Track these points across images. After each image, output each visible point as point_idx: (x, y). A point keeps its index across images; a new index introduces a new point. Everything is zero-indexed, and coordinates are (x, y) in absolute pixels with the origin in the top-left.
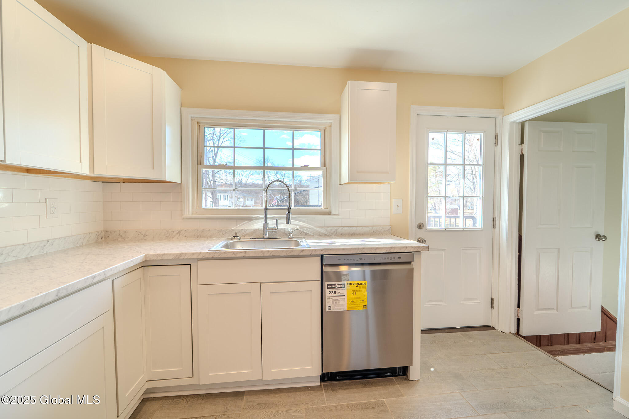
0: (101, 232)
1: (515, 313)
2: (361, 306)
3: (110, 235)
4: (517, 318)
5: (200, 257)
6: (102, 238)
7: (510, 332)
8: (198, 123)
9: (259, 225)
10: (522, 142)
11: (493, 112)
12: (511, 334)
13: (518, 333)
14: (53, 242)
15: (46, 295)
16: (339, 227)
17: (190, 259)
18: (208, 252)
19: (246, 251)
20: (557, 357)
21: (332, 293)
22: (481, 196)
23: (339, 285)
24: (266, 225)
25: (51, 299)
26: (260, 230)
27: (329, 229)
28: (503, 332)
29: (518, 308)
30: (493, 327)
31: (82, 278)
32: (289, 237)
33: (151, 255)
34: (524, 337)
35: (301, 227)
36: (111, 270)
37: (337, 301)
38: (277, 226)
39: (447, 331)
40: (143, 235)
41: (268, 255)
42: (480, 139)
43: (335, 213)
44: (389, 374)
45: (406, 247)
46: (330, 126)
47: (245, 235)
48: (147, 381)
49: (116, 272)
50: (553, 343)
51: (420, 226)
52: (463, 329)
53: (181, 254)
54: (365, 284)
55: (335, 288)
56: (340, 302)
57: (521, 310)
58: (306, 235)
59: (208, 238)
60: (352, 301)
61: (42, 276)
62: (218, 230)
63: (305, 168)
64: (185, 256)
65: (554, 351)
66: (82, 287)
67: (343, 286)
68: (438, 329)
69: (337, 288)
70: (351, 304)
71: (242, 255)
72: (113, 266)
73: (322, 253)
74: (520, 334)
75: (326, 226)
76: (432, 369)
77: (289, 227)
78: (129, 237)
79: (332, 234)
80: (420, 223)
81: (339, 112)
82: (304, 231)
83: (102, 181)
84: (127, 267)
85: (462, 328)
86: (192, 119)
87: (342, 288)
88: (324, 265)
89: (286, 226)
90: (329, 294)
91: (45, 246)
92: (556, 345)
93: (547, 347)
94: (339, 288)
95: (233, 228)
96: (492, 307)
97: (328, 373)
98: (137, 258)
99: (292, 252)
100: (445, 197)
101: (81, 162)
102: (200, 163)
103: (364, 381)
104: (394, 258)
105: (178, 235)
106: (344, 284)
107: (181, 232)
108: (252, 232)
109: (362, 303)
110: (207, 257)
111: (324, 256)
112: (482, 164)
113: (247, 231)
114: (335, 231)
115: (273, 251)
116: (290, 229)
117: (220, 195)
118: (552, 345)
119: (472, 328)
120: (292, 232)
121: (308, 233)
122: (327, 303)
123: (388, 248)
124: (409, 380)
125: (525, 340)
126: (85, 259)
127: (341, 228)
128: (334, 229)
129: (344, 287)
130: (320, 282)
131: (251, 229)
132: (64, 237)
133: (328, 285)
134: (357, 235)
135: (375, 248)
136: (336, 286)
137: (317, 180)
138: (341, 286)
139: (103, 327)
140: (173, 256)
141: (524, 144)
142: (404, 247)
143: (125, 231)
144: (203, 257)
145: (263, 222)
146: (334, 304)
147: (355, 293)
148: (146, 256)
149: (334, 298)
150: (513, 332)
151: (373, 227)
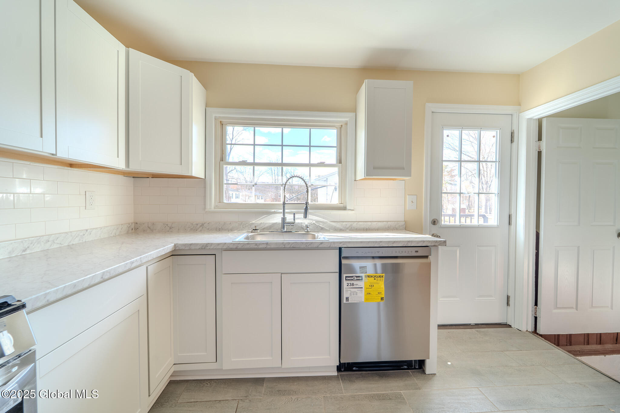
0: (132, 223)
1: (532, 311)
2: (379, 299)
3: (139, 227)
4: (535, 316)
5: (225, 247)
6: (132, 230)
7: (527, 331)
8: (221, 122)
9: (277, 219)
10: (540, 139)
11: (509, 109)
12: (528, 333)
13: (535, 332)
14: (91, 231)
15: (93, 276)
16: (354, 222)
17: (215, 249)
18: (232, 243)
19: (268, 243)
20: (579, 358)
21: (349, 285)
22: (497, 193)
23: (357, 277)
24: (284, 219)
25: (97, 281)
26: (278, 224)
27: (344, 223)
28: (520, 330)
29: (535, 306)
30: (508, 325)
31: (122, 263)
32: (306, 231)
33: (180, 244)
34: (541, 335)
35: (317, 221)
36: (146, 257)
37: (355, 293)
38: (294, 220)
39: (461, 327)
40: (169, 227)
41: (289, 246)
42: (495, 136)
43: (350, 208)
44: (406, 367)
45: (424, 241)
46: (346, 124)
47: (264, 228)
48: (174, 364)
49: (150, 259)
50: (572, 343)
51: (434, 222)
52: (478, 325)
53: (207, 245)
54: (382, 277)
55: (353, 280)
56: (358, 294)
57: (539, 309)
58: (322, 230)
59: (229, 231)
60: (370, 293)
61: (86, 261)
62: (238, 224)
63: (322, 164)
64: (211, 246)
65: (574, 351)
66: (122, 271)
67: (360, 278)
68: (452, 325)
69: (355, 280)
70: (368, 296)
71: (264, 246)
72: (147, 253)
73: (340, 246)
74: (537, 332)
75: (341, 221)
76: (449, 363)
77: (306, 222)
78: (156, 229)
79: (347, 228)
80: (434, 219)
81: (355, 110)
82: (320, 225)
83: (133, 176)
84: (159, 255)
85: (476, 325)
86: (216, 119)
87: (359, 280)
88: (342, 257)
89: (303, 221)
90: (347, 286)
91: (84, 235)
92: (575, 345)
93: (566, 347)
94: (357, 280)
95: (253, 222)
96: (508, 304)
97: (345, 363)
98: (168, 247)
99: (312, 244)
100: (460, 193)
101: (118, 157)
102: (222, 160)
103: (380, 373)
104: (412, 252)
105: (202, 227)
106: (362, 277)
107: (205, 225)
108: (270, 226)
109: (379, 296)
110: (231, 247)
111: (343, 248)
112: (498, 160)
113: (265, 224)
114: (350, 226)
115: (293, 243)
116: (306, 223)
117: (233, 194)
118: (571, 345)
119: (487, 325)
120: (308, 226)
121: (324, 228)
122: (345, 295)
123: (405, 241)
124: (425, 374)
125: (543, 339)
126: (121, 247)
127: (356, 223)
128: (349, 224)
129: (362, 280)
130: (338, 274)
131: (270, 223)
132: (100, 228)
133: (346, 277)
134: (372, 230)
135: (393, 241)
136: (354, 279)
137: (325, 179)
138: (359, 278)
139: (139, 310)
140: (200, 246)
141: (541, 140)
142: (422, 241)
143: (153, 223)
144: (228, 248)
145: (281, 215)
146: (352, 296)
147: (372, 286)
148: (175, 245)
149: (352, 290)
150: (530, 330)
151: (387, 223)
